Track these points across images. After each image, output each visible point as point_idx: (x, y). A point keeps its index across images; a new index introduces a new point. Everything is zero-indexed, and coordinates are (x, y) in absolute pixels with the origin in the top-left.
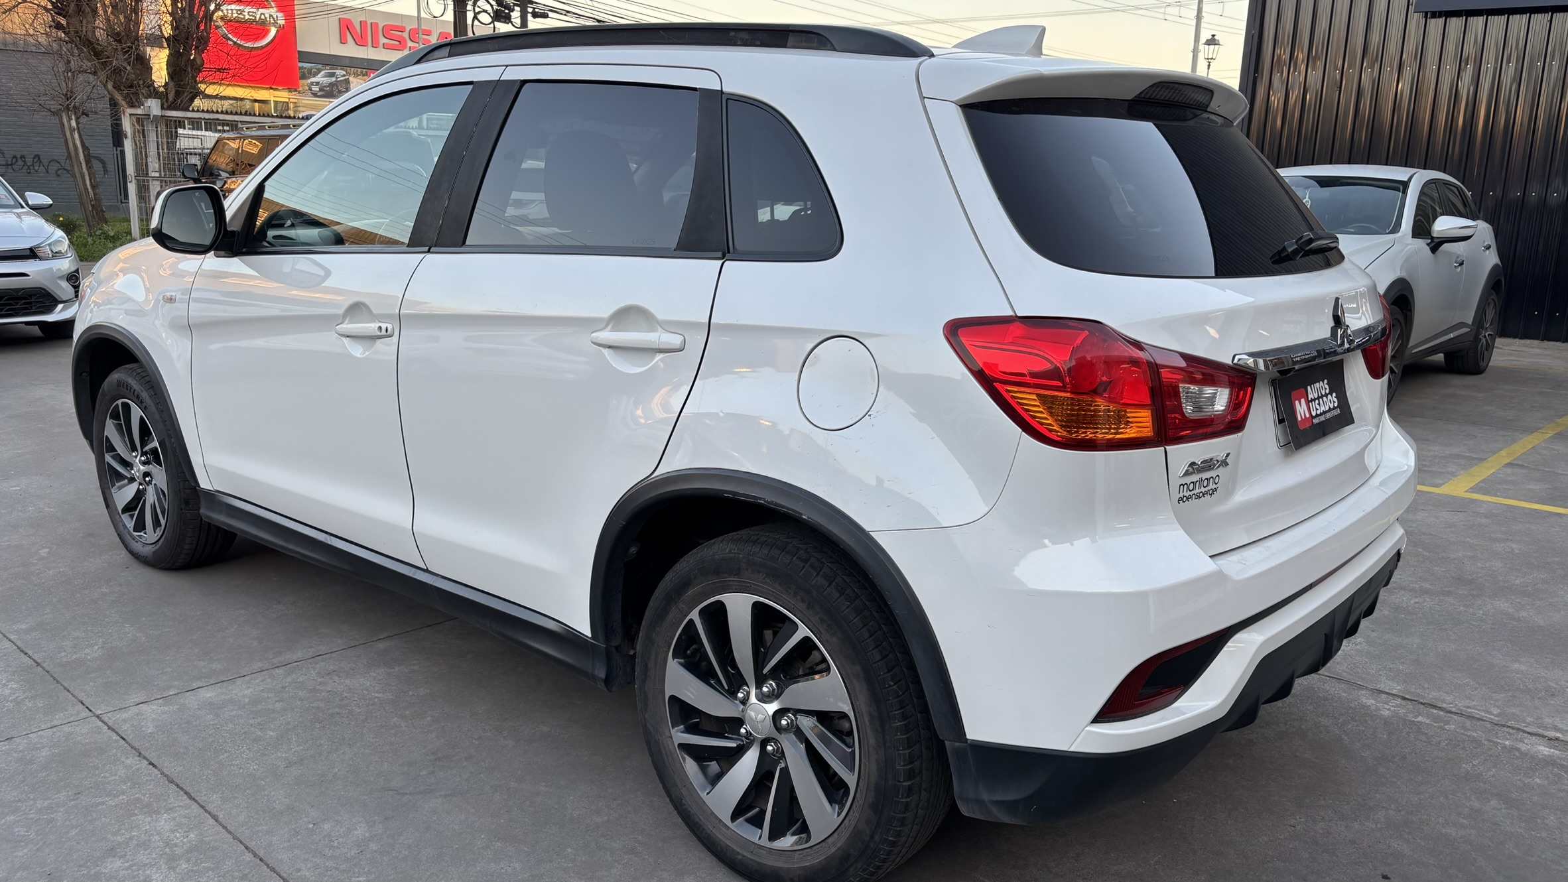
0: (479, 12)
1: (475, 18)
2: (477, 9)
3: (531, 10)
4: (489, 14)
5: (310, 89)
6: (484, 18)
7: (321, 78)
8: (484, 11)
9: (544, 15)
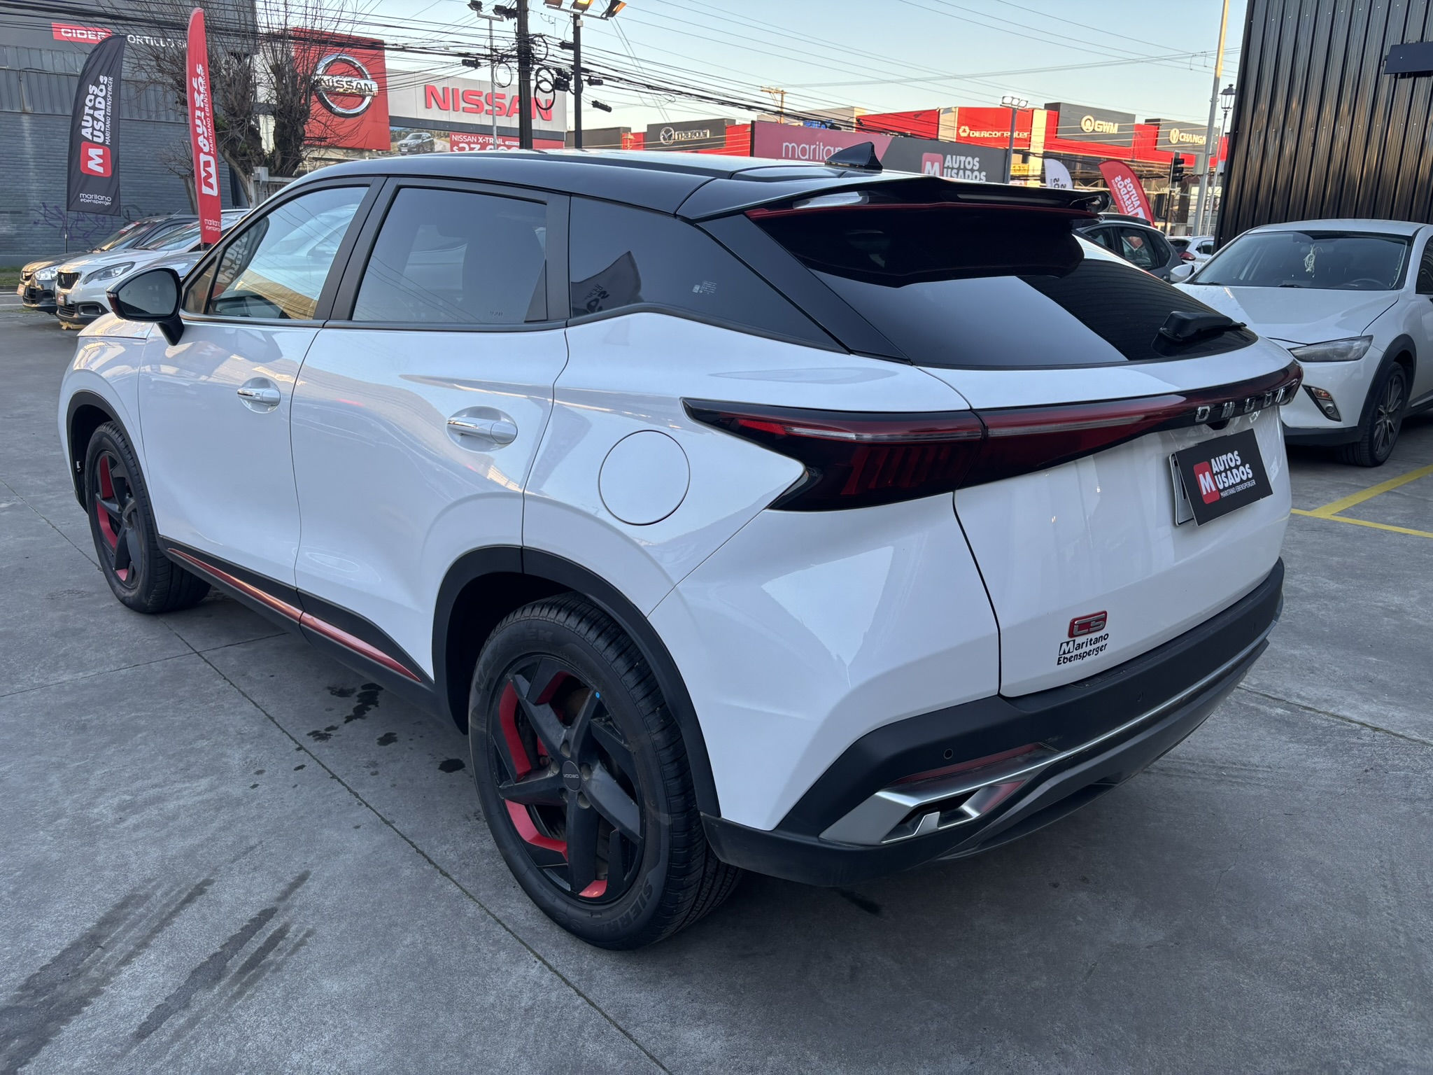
0: (541, 82)
1: (537, 87)
2: (539, 79)
3: (587, 78)
4: (550, 82)
5: (400, 150)
6: (546, 86)
8: (546, 80)
9: (599, 83)
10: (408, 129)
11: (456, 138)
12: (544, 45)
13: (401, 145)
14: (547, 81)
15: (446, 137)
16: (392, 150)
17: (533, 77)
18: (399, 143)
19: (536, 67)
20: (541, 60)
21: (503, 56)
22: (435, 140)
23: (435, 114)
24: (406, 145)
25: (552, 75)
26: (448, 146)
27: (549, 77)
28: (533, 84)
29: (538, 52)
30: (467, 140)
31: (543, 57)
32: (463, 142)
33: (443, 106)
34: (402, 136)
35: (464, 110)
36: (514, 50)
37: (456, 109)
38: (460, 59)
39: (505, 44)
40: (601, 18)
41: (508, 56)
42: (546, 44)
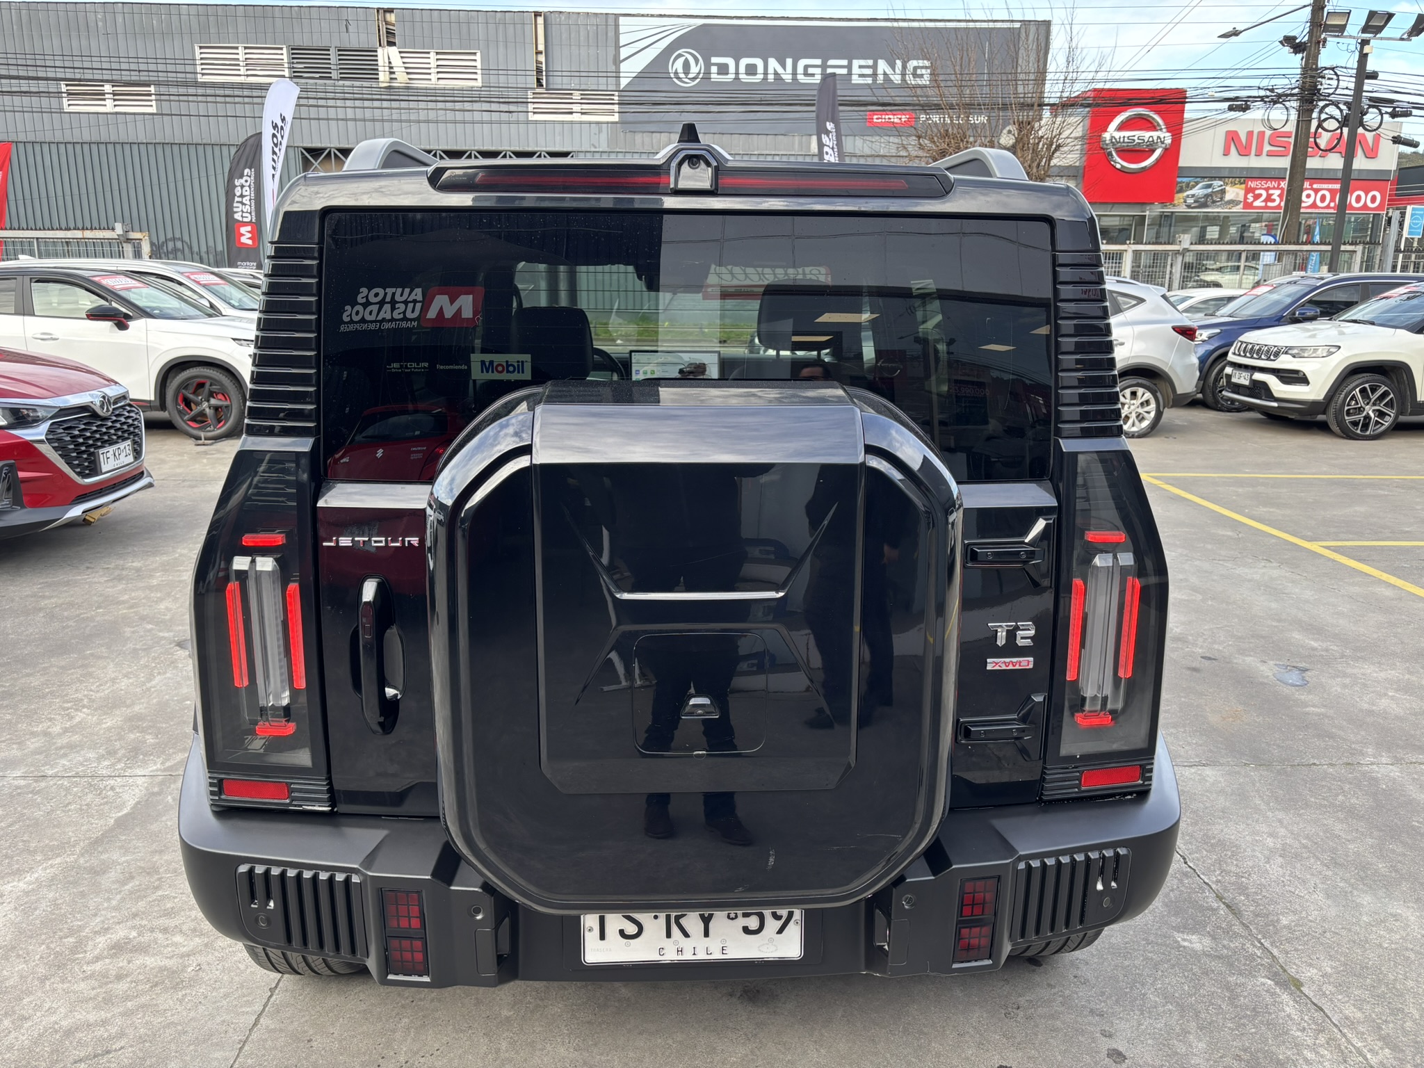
0: (1325, 120)
1: (1320, 126)
2: (1323, 116)
3: (1390, 110)
4: (1337, 120)
5: (1185, 202)
6: (1331, 125)
7: (1198, 191)
8: (1332, 117)
9: (1407, 114)
10: (1198, 179)
11: (1252, 184)
12: (1335, 77)
13: (1188, 196)
14: (1334, 118)
15: (1241, 184)
16: (1176, 202)
17: (1315, 115)
18: (1185, 194)
19: (1321, 104)
20: (1329, 95)
21: (1279, 96)
22: (1228, 188)
23: (1235, 161)
24: (1193, 196)
25: (1341, 111)
26: (1242, 193)
27: (1337, 113)
28: (1314, 124)
29: (1326, 86)
30: (1266, 186)
31: (1331, 91)
32: (1260, 188)
33: (1244, 152)
34: (1189, 187)
35: (1270, 154)
36: (1294, 88)
37: (1259, 154)
38: (1226, 105)
39: (1287, 82)
40: (1402, 39)
41: (1287, 95)
42: (1338, 76)
